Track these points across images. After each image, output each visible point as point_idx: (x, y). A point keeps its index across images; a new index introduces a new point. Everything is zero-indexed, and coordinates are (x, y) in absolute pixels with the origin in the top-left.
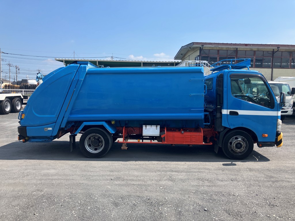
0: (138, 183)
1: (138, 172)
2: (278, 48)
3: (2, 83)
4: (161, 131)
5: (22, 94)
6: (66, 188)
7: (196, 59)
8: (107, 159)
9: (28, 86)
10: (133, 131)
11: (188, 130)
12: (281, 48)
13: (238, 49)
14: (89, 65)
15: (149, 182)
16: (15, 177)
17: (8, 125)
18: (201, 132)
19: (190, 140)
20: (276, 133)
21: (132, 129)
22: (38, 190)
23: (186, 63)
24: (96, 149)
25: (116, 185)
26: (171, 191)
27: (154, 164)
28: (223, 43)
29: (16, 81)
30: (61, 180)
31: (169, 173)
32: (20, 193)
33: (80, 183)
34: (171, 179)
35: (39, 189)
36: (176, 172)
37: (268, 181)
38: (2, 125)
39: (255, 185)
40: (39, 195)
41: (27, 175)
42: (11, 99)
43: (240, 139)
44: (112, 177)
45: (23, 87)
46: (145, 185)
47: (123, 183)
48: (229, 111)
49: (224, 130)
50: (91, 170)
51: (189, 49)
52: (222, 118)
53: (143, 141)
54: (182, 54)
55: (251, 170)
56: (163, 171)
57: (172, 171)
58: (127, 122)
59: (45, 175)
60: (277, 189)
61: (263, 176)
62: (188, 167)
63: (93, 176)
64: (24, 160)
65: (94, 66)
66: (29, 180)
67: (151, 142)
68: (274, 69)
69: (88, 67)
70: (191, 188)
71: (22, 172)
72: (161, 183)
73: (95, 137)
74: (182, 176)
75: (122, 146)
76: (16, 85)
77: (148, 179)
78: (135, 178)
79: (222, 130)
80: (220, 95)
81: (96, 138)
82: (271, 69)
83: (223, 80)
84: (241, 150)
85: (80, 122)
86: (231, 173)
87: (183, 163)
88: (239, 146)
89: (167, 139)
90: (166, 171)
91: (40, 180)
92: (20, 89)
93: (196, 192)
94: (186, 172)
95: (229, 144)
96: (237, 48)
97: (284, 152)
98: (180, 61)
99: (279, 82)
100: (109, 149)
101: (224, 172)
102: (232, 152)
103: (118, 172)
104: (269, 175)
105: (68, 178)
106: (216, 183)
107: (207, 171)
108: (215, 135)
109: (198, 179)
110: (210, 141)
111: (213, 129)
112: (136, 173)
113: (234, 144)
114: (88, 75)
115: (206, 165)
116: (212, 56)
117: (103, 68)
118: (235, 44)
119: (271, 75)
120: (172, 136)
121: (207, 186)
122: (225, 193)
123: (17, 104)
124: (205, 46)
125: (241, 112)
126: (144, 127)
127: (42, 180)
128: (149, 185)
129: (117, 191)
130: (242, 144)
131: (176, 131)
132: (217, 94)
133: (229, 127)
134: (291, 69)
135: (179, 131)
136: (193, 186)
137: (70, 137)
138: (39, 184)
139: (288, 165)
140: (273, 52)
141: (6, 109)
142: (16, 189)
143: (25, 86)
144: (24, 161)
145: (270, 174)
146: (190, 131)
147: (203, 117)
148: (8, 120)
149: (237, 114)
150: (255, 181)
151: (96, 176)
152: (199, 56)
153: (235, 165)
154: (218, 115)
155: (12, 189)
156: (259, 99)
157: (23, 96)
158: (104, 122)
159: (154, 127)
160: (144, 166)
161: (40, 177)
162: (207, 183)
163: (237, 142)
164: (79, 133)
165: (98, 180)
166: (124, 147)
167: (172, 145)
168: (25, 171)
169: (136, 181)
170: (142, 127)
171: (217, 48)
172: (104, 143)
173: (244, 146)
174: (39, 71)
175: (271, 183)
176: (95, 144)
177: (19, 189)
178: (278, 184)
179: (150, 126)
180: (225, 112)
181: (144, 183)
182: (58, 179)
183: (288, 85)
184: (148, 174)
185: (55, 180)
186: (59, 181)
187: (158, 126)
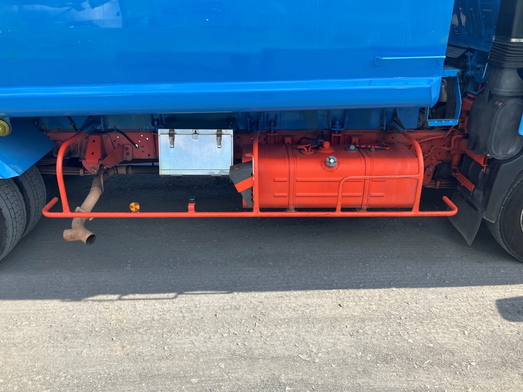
10: (130, 147)
19: (361, 194)
75: (70, 227)
120: (286, 179)
126: (163, 136)
159: (208, 135)
166: (77, 233)
179: (191, 131)
187: (224, 131)
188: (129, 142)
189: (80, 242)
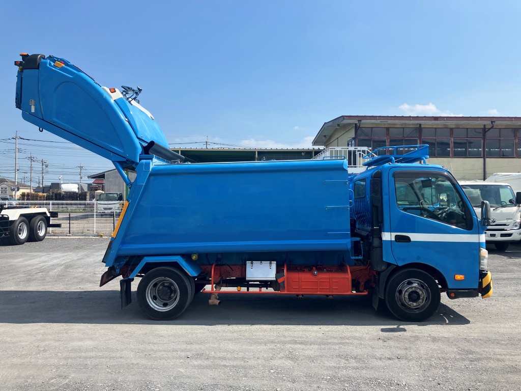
0: (232, 363)
1: (234, 345)
2: (492, 122)
3: (18, 190)
4: (277, 272)
5: (49, 210)
6: (108, 372)
7: (350, 143)
8: (183, 321)
9: (60, 194)
10: (231, 272)
11: (325, 270)
12: (497, 123)
13: (422, 126)
14: (155, 160)
15: (252, 362)
16: (23, 353)
17: (21, 264)
18: (347, 272)
20: (480, 273)
21: (229, 269)
22: (60, 376)
23: (331, 152)
24: (165, 305)
25: (195, 366)
26: (287, 378)
27: (265, 331)
28: (395, 117)
29: (41, 186)
30: (101, 358)
31: (288, 346)
32: (29, 380)
33: (132, 364)
34: (291, 357)
35: (62, 373)
36: (301, 343)
37: (463, 360)
38: (11, 264)
39: (439, 366)
40: (60, 385)
41: (45, 351)
42: (28, 218)
43: (415, 285)
44: (188, 353)
45: (52, 196)
46: (244, 367)
47: (206, 363)
48: (394, 234)
49: (387, 268)
50: (155, 341)
51: (337, 127)
52: (382, 247)
53: (248, 290)
54: (325, 136)
55: (434, 340)
56: (279, 342)
57: (296, 343)
58: (219, 256)
59: (74, 350)
60: (476, 372)
61: (455, 350)
62: (325, 336)
63: (156, 351)
64: (42, 324)
65: (164, 161)
66: (46, 358)
67: (260, 290)
68: (487, 160)
69: (154, 164)
70: (324, 372)
71: (37, 344)
72: (273, 363)
73: (163, 284)
74: (311, 351)
75: (210, 299)
76: (40, 194)
77: (252, 357)
78: (229, 356)
79: (383, 268)
80: (377, 207)
81: (166, 284)
82: (482, 160)
83: (381, 182)
84: (419, 305)
85: (140, 258)
86: (399, 345)
87: (315, 328)
88: (414, 296)
89: (287, 286)
90: (284, 343)
91: (66, 358)
92: (47, 200)
93: (332, 379)
94: (319, 344)
95: (397, 294)
96: (420, 125)
97: (500, 308)
98: (322, 148)
99: (496, 182)
100: (187, 304)
101: (386, 344)
102: (403, 308)
103: (201, 343)
104: (466, 348)
105: (114, 355)
106: (370, 363)
107: (356, 342)
108: (373, 278)
109: (339, 356)
110: (365, 288)
111: (368, 266)
112: (231, 346)
113: (406, 293)
114: (152, 178)
115: (356, 331)
116: (376, 138)
117: (178, 164)
118: (417, 118)
119: (483, 170)
120: (298, 280)
121: (353, 368)
122: (383, 380)
123: (39, 226)
124: (363, 121)
125: (415, 237)
126: (248, 263)
127: (68, 358)
128: (251, 368)
129: (195, 378)
130: (420, 293)
131: (304, 271)
132: (373, 206)
133: (395, 263)
134: (518, 159)
135: (310, 270)
136: (328, 368)
137: (122, 282)
138: (63, 365)
139: (502, 331)
140: (485, 130)
141: (20, 236)
142: (23, 375)
143: (56, 195)
144: (42, 326)
145: (467, 346)
146: (330, 271)
147: (349, 246)
148: (22, 256)
149: (407, 239)
150: (440, 359)
151: (161, 351)
152: (354, 139)
153: (404, 330)
154: (376, 242)
155: (16, 374)
156: (447, 213)
157: (49, 212)
158: (179, 256)
159: (266, 264)
160: (246, 334)
161: (65, 355)
162: (353, 363)
163: (410, 290)
164: (137, 276)
165: (164, 358)
166: (214, 301)
167: (298, 295)
168: (41, 344)
169: (229, 360)
170: (246, 265)
171: (384, 124)
172: (179, 294)
173: (424, 297)
174: (81, 168)
175: (467, 362)
176: (164, 295)
177: (28, 373)
178: (479, 365)
179: (259, 262)
180: (387, 236)
181: (242, 363)
182: (96, 357)
183: (509, 187)
184: (252, 348)
185: (90, 358)
186: (97, 361)
187: (272, 262)
188: (231, 270)
189: (215, 305)
